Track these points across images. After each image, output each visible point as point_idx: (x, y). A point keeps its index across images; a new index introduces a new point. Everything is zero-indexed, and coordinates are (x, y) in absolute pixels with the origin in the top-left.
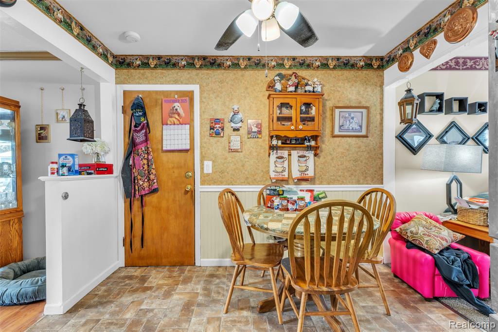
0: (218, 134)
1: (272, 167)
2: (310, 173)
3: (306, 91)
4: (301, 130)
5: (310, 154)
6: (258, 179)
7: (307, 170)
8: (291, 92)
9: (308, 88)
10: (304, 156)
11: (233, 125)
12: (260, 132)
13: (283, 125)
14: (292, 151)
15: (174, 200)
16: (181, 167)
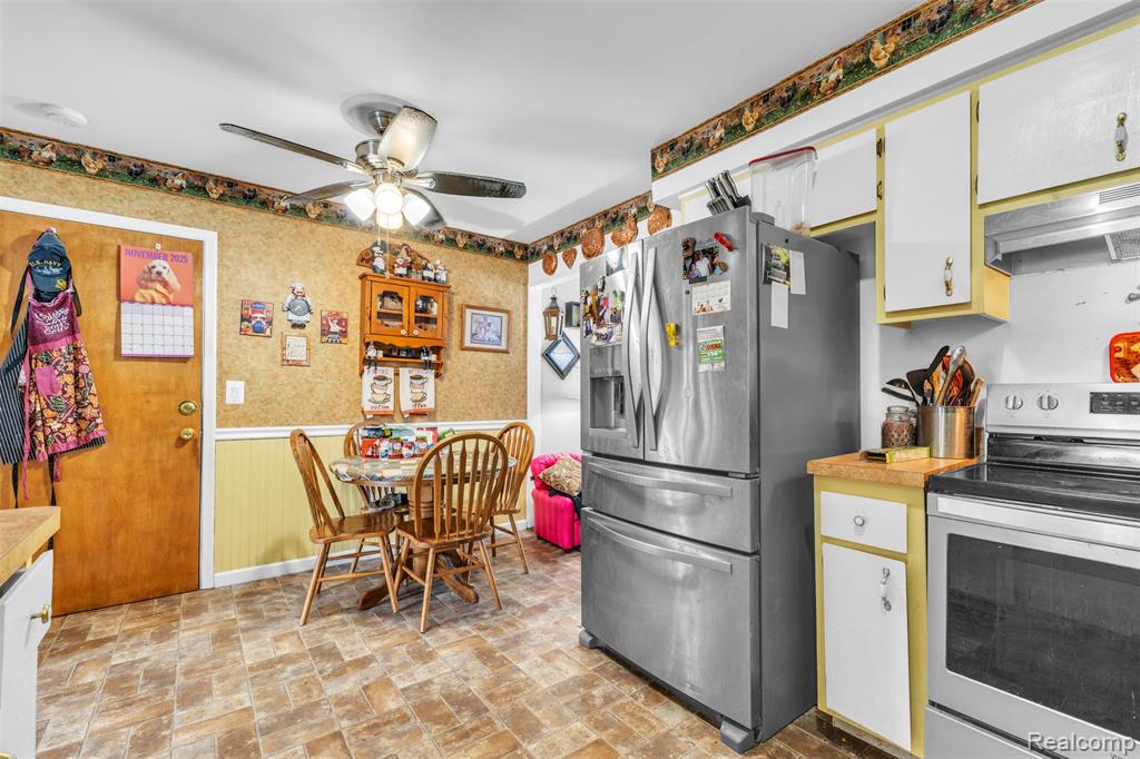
0: (258, 330)
1: (367, 394)
2: (429, 404)
3: (423, 278)
4: (416, 337)
5: (429, 374)
6: (341, 414)
7: (424, 398)
8: (401, 275)
9: (426, 273)
10: (421, 378)
11: (291, 316)
12: (344, 334)
13: (387, 325)
14: (401, 369)
15: (147, 461)
16: (168, 392)
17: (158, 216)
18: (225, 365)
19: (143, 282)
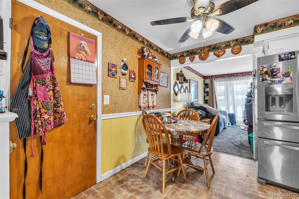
0: (114, 75)
1: (142, 100)
2: (155, 104)
4: (155, 81)
6: (134, 108)
8: (151, 59)
9: (156, 60)
10: (153, 95)
14: (149, 92)
15: (79, 131)
16: (86, 100)
17: (82, 21)
18: (104, 89)
19: (78, 50)
